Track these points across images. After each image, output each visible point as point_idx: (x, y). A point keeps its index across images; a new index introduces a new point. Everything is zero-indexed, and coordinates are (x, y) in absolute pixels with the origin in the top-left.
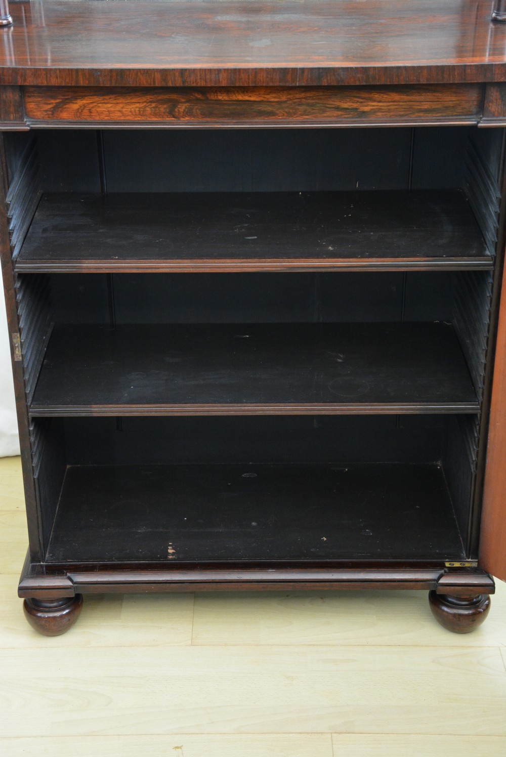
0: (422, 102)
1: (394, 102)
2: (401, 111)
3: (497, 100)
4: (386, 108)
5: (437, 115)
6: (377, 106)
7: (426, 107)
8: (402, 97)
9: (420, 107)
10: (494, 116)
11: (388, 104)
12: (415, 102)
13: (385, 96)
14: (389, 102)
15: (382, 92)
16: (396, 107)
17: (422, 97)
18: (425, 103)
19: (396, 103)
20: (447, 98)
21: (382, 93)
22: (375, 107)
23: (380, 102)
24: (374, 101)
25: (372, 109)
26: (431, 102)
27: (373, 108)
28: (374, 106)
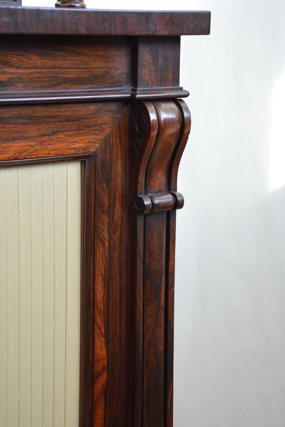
0: (69, 68)
1: (36, 68)
2: (46, 81)
3: (149, 65)
4: (26, 77)
5: (86, 87)
6: (16, 73)
7: (73, 76)
8: (45, 61)
9: (66, 76)
10: (148, 85)
11: (29, 71)
12: (59, 68)
13: (25, 60)
14: (30, 68)
15: (20, 53)
16: (40, 75)
17: (67, 62)
18: (71, 70)
19: (38, 70)
20: (96, 64)
21: (21, 56)
22: (14, 76)
23: (18, 68)
24: (11, 66)
25: (10, 78)
26: (77, 68)
27: (12, 76)
28: (12, 73)
